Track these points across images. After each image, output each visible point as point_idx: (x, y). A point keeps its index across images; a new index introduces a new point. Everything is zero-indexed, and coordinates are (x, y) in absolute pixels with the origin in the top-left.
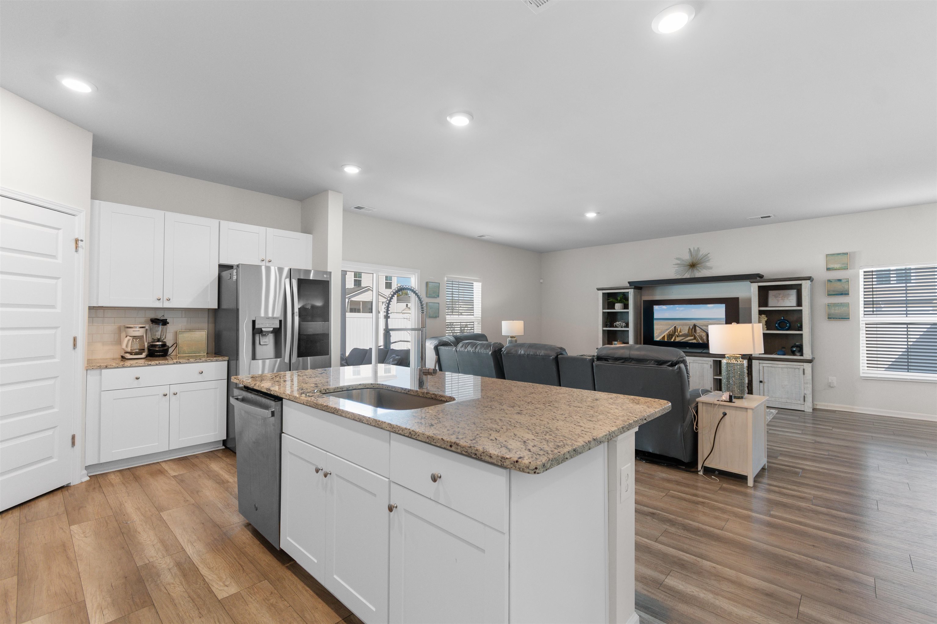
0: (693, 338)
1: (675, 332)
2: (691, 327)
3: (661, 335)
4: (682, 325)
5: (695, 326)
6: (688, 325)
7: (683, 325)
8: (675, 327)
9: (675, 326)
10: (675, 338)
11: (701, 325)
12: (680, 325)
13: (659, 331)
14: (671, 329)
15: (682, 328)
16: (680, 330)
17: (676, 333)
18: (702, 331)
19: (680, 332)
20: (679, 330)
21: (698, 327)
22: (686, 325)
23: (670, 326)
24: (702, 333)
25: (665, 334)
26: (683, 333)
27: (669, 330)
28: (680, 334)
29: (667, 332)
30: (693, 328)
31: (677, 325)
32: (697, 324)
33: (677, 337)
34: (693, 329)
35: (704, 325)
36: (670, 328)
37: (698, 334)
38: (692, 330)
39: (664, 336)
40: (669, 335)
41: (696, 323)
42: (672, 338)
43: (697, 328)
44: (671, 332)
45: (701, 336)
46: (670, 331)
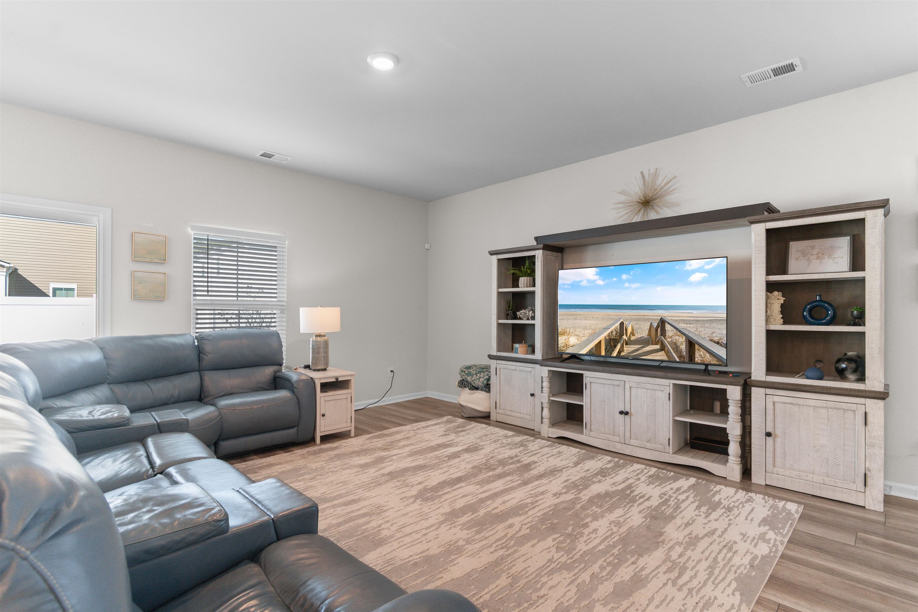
0: (658, 347)
1: (621, 335)
2: (655, 325)
3: (593, 340)
4: (636, 320)
5: (662, 322)
6: (649, 319)
7: (639, 320)
8: (622, 324)
9: (622, 322)
10: (622, 346)
11: (675, 321)
12: (631, 320)
13: (590, 331)
14: (613, 328)
15: (636, 327)
16: (633, 329)
17: (624, 337)
18: (679, 333)
19: (633, 333)
20: (629, 330)
21: (669, 324)
22: (645, 320)
23: (611, 322)
24: (677, 337)
25: (602, 337)
26: (638, 336)
27: (609, 331)
28: (633, 338)
29: (606, 334)
30: (658, 326)
31: (627, 320)
32: (668, 319)
33: (627, 344)
34: (659, 329)
35: (682, 320)
36: (611, 325)
37: (669, 340)
38: (657, 330)
39: (600, 342)
40: (610, 339)
41: (665, 317)
42: (615, 346)
43: (668, 327)
44: (614, 333)
45: (675, 344)
46: (612, 332)
